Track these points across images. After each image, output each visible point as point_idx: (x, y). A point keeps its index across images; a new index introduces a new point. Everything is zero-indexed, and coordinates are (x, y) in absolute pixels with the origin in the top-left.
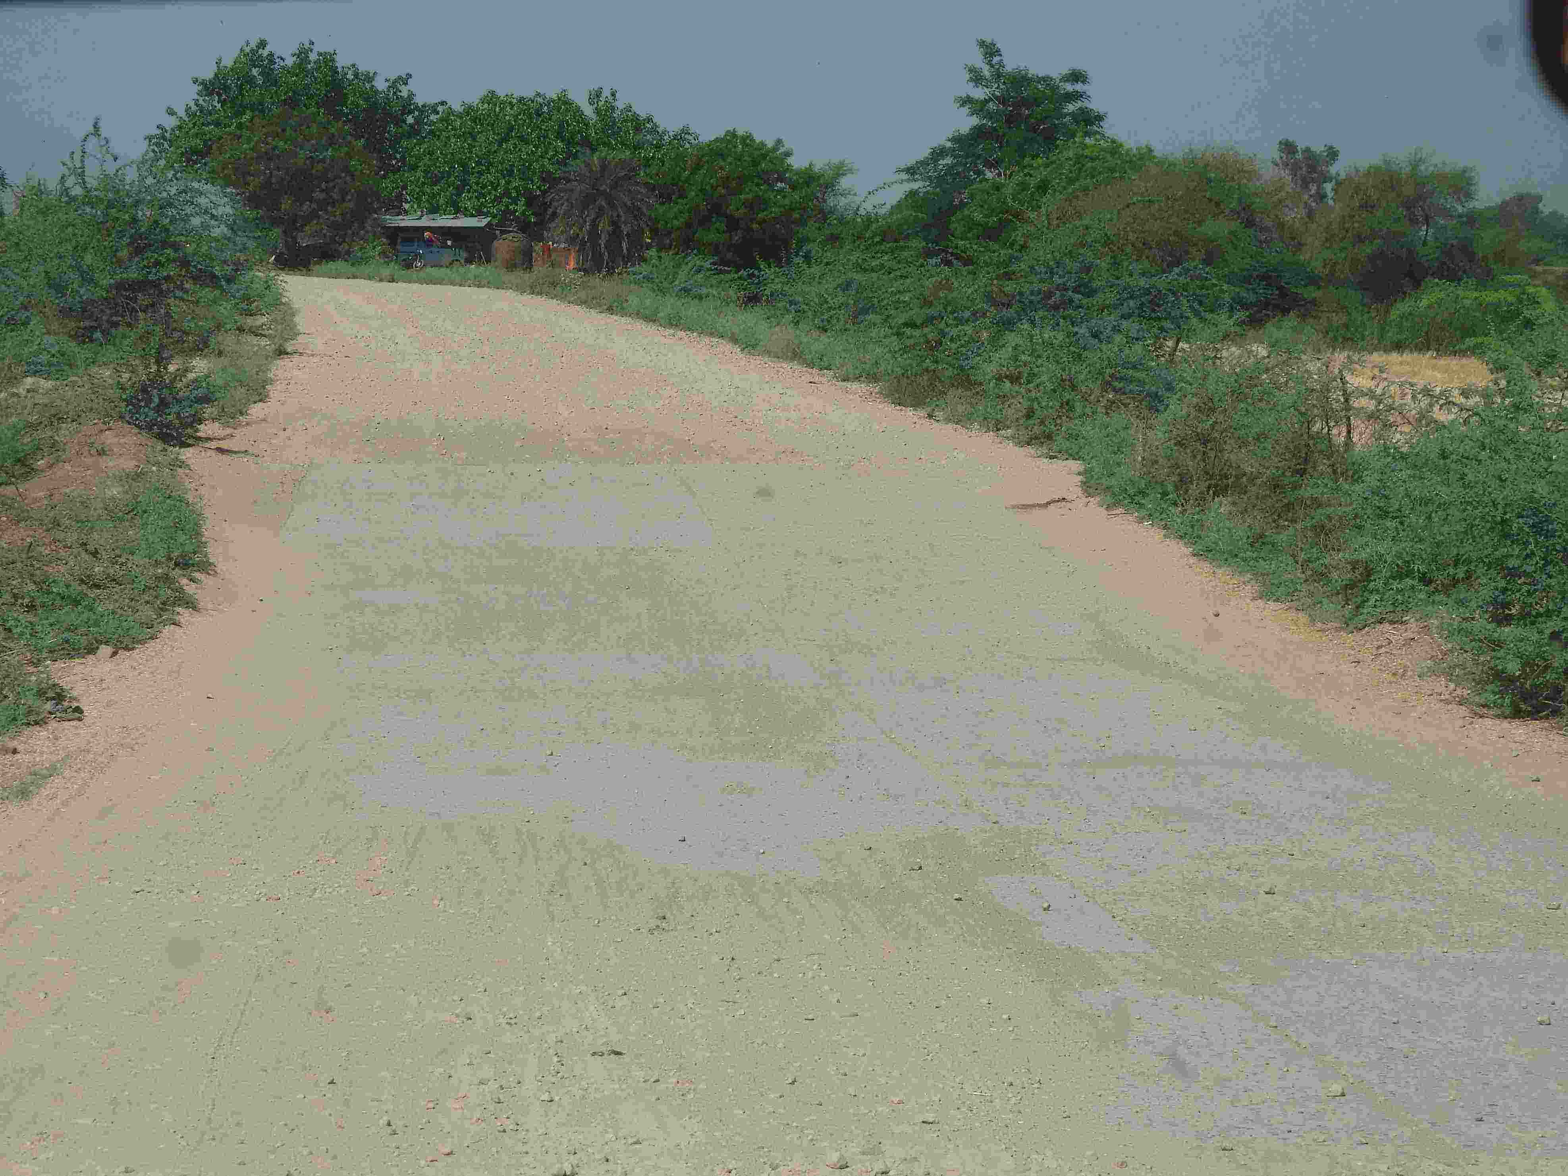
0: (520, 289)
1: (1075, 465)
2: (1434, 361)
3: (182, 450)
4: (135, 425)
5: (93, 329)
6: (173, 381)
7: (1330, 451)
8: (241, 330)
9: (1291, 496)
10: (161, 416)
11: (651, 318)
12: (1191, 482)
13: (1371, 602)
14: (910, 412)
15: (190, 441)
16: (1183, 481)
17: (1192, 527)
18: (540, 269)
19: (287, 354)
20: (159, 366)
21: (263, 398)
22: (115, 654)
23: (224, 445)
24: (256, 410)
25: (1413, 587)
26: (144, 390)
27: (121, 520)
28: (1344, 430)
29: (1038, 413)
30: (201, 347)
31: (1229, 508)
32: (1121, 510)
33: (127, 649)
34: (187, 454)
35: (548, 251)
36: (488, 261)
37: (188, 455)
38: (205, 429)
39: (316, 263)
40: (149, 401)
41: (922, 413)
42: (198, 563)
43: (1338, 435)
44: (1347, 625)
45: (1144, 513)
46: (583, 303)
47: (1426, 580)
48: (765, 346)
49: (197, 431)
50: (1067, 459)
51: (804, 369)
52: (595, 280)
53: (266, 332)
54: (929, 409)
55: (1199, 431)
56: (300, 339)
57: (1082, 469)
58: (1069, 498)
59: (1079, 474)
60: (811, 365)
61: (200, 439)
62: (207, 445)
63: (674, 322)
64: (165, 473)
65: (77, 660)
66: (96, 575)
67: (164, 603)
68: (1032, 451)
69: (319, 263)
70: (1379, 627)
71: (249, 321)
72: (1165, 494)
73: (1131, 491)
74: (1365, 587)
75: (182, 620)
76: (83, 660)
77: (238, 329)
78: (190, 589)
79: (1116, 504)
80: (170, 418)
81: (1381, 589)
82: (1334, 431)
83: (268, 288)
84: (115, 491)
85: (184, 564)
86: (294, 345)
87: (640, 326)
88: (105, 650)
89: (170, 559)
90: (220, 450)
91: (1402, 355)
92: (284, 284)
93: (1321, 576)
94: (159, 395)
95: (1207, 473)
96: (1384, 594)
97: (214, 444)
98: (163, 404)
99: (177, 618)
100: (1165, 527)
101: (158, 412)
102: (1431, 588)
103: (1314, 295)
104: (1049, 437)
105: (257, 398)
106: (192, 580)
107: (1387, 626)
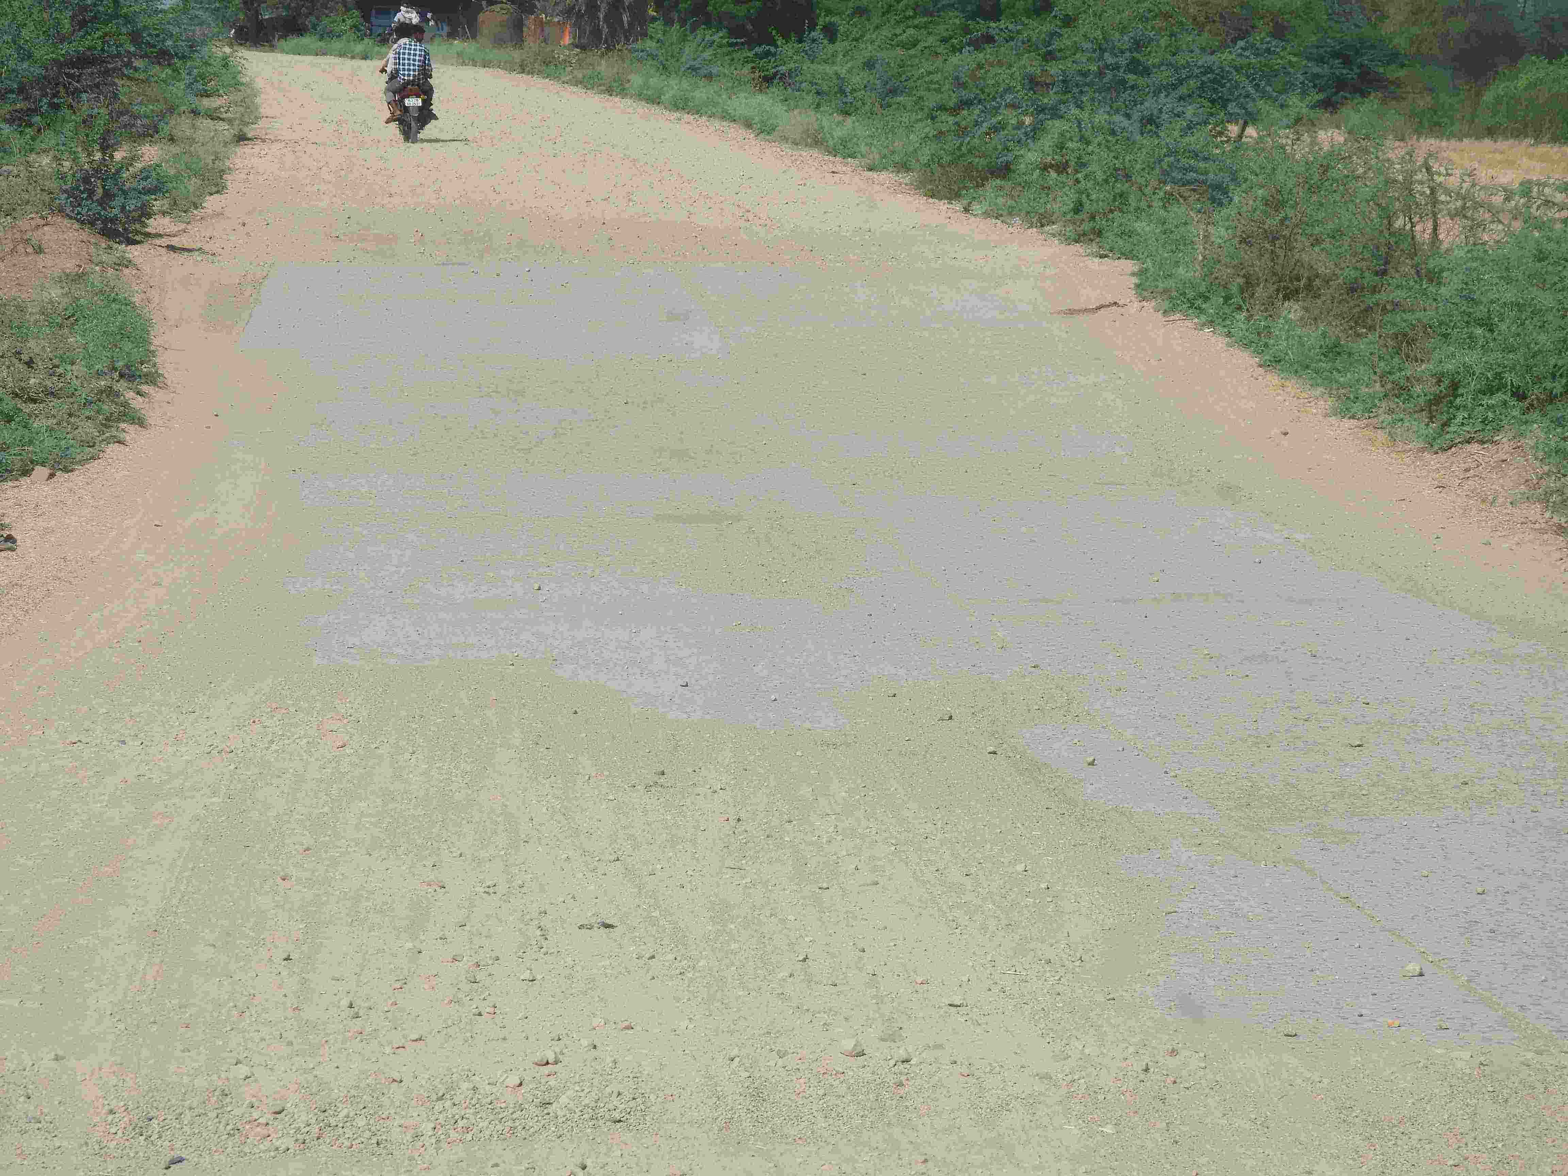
0: (510, 67)
1: (1130, 266)
2: (1531, 149)
3: (129, 247)
4: (76, 219)
5: (31, 112)
6: (118, 171)
7: (1414, 250)
8: (195, 112)
9: (1370, 300)
10: (105, 209)
11: (655, 100)
12: (1258, 285)
13: (1459, 419)
14: (943, 205)
15: (138, 238)
16: (1249, 284)
17: (1259, 334)
18: (532, 44)
19: (249, 139)
20: (104, 154)
21: (220, 189)
22: (52, 476)
23: (175, 242)
24: (212, 203)
25: (1505, 403)
26: (86, 180)
27: (61, 326)
28: (1430, 225)
29: (1087, 206)
30: (150, 133)
31: (1300, 313)
32: (1178, 316)
33: (66, 470)
34: (134, 252)
35: (541, 25)
36: (474, 37)
37: (136, 253)
38: (155, 224)
39: (281, 37)
40: (91, 193)
41: (958, 206)
42: (146, 375)
43: (1423, 231)
44: (1430, 445)
45: (1203, 318)
46: (577, 83)
47: (1519, 395)
48: (783, 132)
49: (145, 225)
50: (1119, 258)
51: (826, 158)
52: (593, 56)
53: (224, 116)
54: (965, 202)
55: (1266, 227)
56: (261, 123)
57: (1136, 269)
58: (1120, 303)
59: (1133, 274)
60: (834, 152)
61: (148, 235)
62: (158, 242)
63: (681, 105)
64: (109, 275)
65: (10, 484)
66: (31, 388)
67: (107, 419)
68: (1081, 251)
69: (284, 37)
70: (1468, 447)
71: (206, 102)
72: (1227, 298)
73: (1191, 294)
74: (1451, 402)
75: (128, 438)
76: (17, 483)
77: (193, 111)
78: (137, 402)
79: (1173, 309)
80: (116, 211)
81: (1470, 405)
82: (1418, 228)
83: (226, 66)
84: (55, 293)
85: (129, 375)
86: (256, 129)
87: (642, 108)
88: (40, 472)
89: (114, 369)
90: (171, 248)
91: (1495, 142)
92: (244, 62)
93: (1402, 390)
94: (103, 187)
95: (1275, 274)
96: (1473, 410)
97: (164, 241)
98: (108, 195)
99: (122, 435)
100: (1229, 335)
101: (101, 205)
102: (1526, 403)
103: (1396, 75)
104: (1099, 233)
105: (214, 189)
106: (139, 393)
107: (1475, 447)
